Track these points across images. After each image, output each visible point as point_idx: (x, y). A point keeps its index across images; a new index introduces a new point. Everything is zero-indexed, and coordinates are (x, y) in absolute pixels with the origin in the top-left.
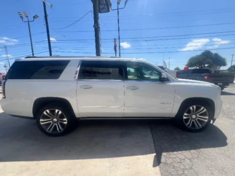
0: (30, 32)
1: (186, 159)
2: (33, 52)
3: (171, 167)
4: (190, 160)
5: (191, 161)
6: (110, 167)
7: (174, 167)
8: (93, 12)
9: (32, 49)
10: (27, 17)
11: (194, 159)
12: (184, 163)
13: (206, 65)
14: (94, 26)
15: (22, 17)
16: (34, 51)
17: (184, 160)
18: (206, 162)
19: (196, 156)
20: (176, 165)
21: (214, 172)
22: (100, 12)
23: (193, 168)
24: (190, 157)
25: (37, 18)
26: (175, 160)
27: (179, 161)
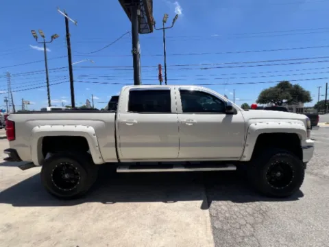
0: (46, 55)
1: (247, 225)
2: (48, 82)
3: (229, 234)
4: (252, 225)
5: (253, 227)
6: (152, 235)
7: (232, 234)
8: (131, 33)
9: (47, 79)
10: (43, 36)
11: (257, 224)
12: (244, 230)
13: (284, 101)
14: (133, 51)
15: (36, 37)
16: (49, 80)
17: (245, 225)
18: (272, 227)
19: (260, 220)
20: (235, 232)
21: (280, 240)
22: (141, 33)
23: (255, 234)
24: (252, 222)
25: (56, 39)
26: (233, 226)
27: (238, 227)
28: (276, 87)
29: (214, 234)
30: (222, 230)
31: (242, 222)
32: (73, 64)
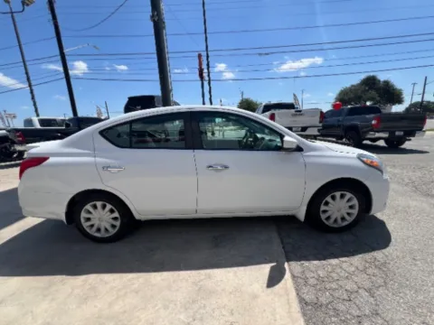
0: (18, 37)
1: (360, 291)
2: (28, 80)
3: (331, 313)
4: (369, 291)
5: (372, 296)
7: (337, 313)
9: (27, 73)
10: (8, 2)
12: (357, 302)
13: (369, 103)
14: (152, 17)
17: (357, 292)
18: (406, 294)
19: (380, 281)
20: (341, 307)
23: (380, 312)
24: (367, 284)
26: (336, 295)
27: (345, 297)
28: (358, 85)
29: (304, 315)
30: (317, 306)
31: (350, 286)
32: (66, 51)
